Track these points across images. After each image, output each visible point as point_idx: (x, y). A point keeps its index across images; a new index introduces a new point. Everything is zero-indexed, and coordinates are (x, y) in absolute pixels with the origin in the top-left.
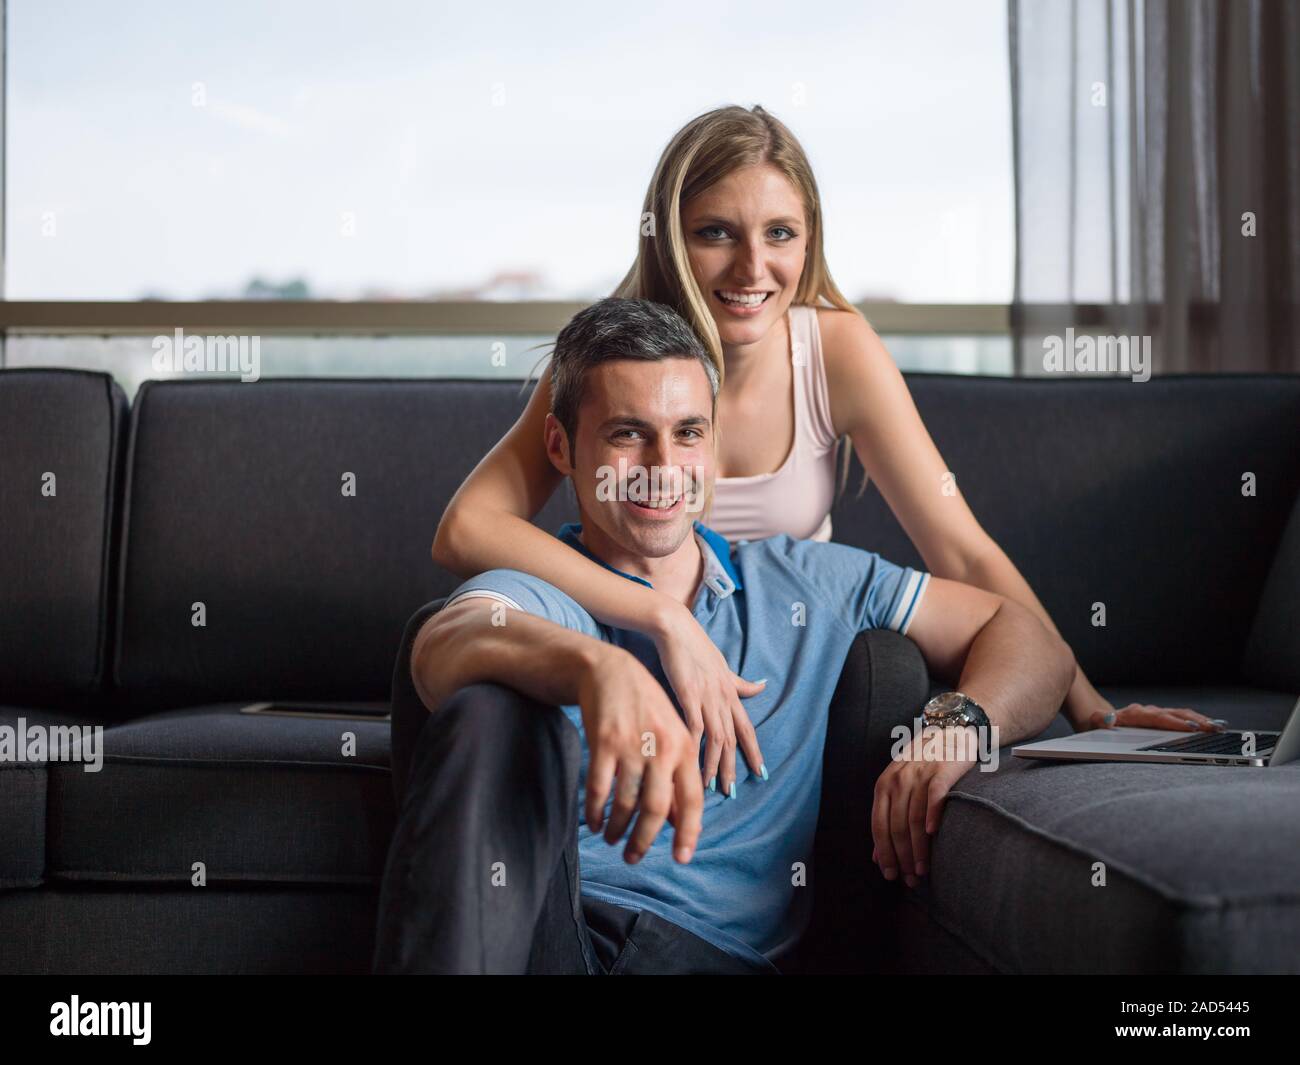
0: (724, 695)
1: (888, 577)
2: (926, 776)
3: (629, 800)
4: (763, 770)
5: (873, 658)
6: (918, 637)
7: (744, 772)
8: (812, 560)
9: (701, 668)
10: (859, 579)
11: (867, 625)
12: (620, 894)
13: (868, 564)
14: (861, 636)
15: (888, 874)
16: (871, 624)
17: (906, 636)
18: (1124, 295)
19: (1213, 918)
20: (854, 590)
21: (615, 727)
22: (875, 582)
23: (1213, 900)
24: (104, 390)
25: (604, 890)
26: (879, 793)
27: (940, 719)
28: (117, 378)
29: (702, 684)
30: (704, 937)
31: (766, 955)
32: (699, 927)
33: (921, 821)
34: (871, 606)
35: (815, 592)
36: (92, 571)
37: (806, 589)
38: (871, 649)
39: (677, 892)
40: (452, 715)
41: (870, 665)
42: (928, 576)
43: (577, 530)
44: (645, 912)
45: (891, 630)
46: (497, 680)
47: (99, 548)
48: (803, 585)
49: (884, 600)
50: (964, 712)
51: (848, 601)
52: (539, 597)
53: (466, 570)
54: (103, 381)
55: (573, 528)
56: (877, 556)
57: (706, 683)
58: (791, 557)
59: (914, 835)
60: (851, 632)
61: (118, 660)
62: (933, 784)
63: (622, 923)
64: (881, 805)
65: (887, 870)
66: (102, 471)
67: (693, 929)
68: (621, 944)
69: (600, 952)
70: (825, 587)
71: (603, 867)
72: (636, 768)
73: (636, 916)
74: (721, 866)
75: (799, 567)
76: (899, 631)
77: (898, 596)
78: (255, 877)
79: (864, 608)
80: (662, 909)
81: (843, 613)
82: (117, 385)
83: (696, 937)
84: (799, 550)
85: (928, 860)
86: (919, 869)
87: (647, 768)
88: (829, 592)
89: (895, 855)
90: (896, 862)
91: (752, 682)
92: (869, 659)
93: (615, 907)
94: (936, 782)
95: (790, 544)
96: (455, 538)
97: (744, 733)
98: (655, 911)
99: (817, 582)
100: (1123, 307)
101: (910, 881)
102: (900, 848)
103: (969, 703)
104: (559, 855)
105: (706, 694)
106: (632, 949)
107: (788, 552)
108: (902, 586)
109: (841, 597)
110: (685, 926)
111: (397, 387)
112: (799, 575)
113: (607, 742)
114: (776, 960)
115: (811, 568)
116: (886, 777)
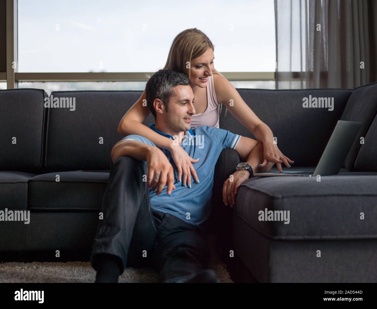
0: (187, 163)
1: (231, 136)
2: (235, 181)
3: (157, 181)
4: (198, 181)
5: (226, 154)
6: (237, 150)
7: (193, 181)
8: (213, 132)
9: (181, 157)
10: (224, 136)
11: (225, 147)
12: (162, 209)
13: (227, 132)
14: (224, 150)
15: (226, 204)
16: (226, 147)
17: (235, 150)
18: (304, 70)
19: (280, 200)
20: (222, 139)
21: (154, 164)
22: (228, 137)
23: (280, 196)
24: (42, 94)
25: (159, 208)
26: (225, 184)
27: (241, 168)
28: (46, 91)
29: (182, 161)
30: (182, 219)
31: (197, 224)
32: (181, 217)
33: (234, 192)
34: (226, 143)
35: (213, 139)
36: (39, 138)
37: (211, 138)
38: (226, 153)
39: (176, 209)
40: (118, 163)
41: (225, 157)
42: (241, 136)
43: (154, 125)
44: (168, 213)
45: (231, 149)
46: (128, 155)
47: (41, 133)
48: (210, 137)
49: (229, 141)
50: (246, 167)
51: (221, 141)
52: (142, 140)
53: (126, 134)
54: (42, 91)
55: (153, 125)
56: (229, 131)
57: (183, 161)
58: (208, 131)
59: (232, 195)
60: (221, 149)
61: (46, 160)
62: (237, 183)
63: (162, 216)
64: (225, 188)
65: (226, 203)
66: (42, 114)
67: (180, 217)
68: (162, 220)
69: (157, 222)
70: (215, 138)
71: (159, 203)
72: (159, 173)
73: (165, 214)
74: (188, 202)
75: (209, 133)
76: (233, 149)
77: (233, 140)
78: (78, 208)
79: (224, 143)
80: (172, 213)
81: (220, 144)
82: (46, 93)
83: (180, 219)
84: (209, 130)
85: (235, 201)
86: (233, 203)
87: (161, 173)
88: (216, 139)
89: (228, 199)
90: (228, 202)
91: (196, 159)
92: (225, 155)
93: (162, 212)
94: (238, 182)
95: (208, 128)
96: (123, 127)
97: (193, 172)
98: (171, 213)
99: (214, 137)
100: (304, 73)
101: (231, 206)
102: (229, 198)
103: (248, 165)
104: (144, 195)
105: (182, 164)
106: (164, 221)
107: (207, 130)
108: (234, 138)
109: (219, 140)
110: (178, 216)
111: (115, 93)
112: (209, 135)
113: (152, 167)
114: (200, 225)
115: (212, 134)
116: (226, 182)
